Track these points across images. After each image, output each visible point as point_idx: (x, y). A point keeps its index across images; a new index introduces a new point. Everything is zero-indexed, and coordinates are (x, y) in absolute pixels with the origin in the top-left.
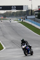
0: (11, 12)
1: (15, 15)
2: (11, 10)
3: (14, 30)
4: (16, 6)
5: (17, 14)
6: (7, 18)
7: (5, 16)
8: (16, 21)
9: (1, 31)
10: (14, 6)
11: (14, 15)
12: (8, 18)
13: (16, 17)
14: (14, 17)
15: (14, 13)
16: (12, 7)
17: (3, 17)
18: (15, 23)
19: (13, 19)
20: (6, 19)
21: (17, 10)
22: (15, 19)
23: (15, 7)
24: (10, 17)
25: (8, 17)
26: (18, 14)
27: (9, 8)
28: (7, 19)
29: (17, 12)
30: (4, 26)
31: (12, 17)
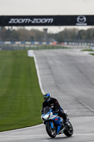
0: (75, 30)
1: (83, 37)
2: (75, 25)
3: (81, 72)
4: (87, 16)
5: (89, 34)
6: (66, 43)
7: (60, 38)
8: (86, 53)
9: (52, 74)
11: (81, 38)
12: (68, 44)
13: (87, 43)
14: (82, 43)
15: (81, 33)
16: (78, 19)
17: (55, 42)
18: (85, 57)
19: (80, 46)
20: (63, 48)
21: (88, 25)
22: (85, 46)
23: (85, 19)
24: (72, 42)
25: (68, 42)
26: (91, 34)
27: (71, 20)
28: (67, 48)
29: (89, 30)
30: (58, 62)
31: (77, 42)
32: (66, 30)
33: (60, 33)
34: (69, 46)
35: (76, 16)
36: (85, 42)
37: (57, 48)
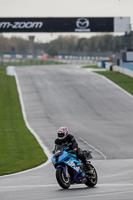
0: (73, 38)
1: (85, 48)
2: (73, 31)
3: (81, 97)
4: (90, 19)
5: (93, 44)
6: (60, 57)
7: (52, 50)
8: (89, 70)
9: (41, 100)
10: (83, 20)
11: (82, 49)
12: (63, 58)
13: (91, 56)
14: (83, 56)
15: (83, 42)
16: (78, 22)
17: (45, 55)
19: (80, 61)
20: (57, 63)
21: (92, 31)
22: (87, 60)
23: (87, 22)
24: (69, 55)
25: (63, 55)
26: (96, 44)
27: (67, 24)
28: (61, 63)
29: (93, 38)
30: (50, 83)
31: (76, 55)
32: (60, 37)
33: (52, 42)
34: (64, 61)
35: (76, 19)
36: (87, 55)
37: (48, 63)
